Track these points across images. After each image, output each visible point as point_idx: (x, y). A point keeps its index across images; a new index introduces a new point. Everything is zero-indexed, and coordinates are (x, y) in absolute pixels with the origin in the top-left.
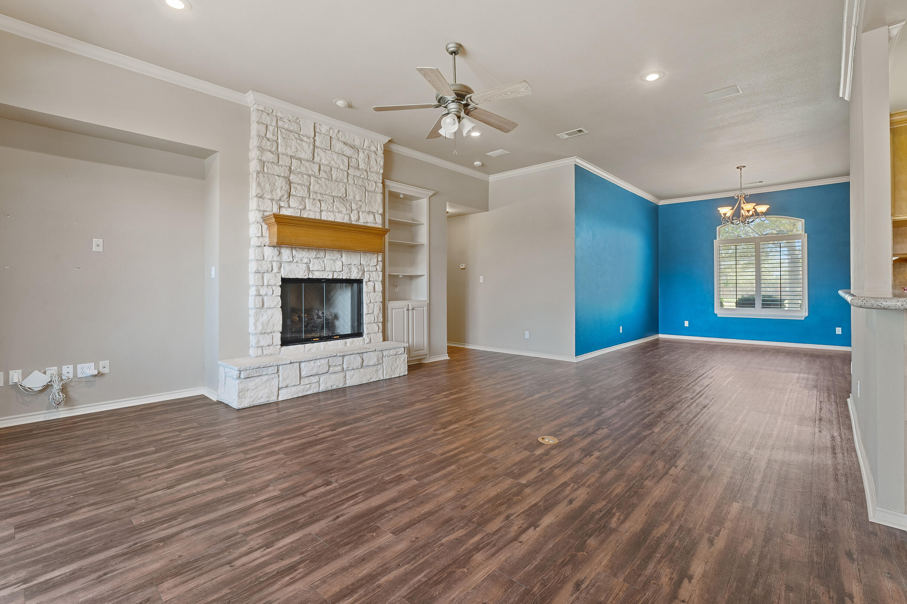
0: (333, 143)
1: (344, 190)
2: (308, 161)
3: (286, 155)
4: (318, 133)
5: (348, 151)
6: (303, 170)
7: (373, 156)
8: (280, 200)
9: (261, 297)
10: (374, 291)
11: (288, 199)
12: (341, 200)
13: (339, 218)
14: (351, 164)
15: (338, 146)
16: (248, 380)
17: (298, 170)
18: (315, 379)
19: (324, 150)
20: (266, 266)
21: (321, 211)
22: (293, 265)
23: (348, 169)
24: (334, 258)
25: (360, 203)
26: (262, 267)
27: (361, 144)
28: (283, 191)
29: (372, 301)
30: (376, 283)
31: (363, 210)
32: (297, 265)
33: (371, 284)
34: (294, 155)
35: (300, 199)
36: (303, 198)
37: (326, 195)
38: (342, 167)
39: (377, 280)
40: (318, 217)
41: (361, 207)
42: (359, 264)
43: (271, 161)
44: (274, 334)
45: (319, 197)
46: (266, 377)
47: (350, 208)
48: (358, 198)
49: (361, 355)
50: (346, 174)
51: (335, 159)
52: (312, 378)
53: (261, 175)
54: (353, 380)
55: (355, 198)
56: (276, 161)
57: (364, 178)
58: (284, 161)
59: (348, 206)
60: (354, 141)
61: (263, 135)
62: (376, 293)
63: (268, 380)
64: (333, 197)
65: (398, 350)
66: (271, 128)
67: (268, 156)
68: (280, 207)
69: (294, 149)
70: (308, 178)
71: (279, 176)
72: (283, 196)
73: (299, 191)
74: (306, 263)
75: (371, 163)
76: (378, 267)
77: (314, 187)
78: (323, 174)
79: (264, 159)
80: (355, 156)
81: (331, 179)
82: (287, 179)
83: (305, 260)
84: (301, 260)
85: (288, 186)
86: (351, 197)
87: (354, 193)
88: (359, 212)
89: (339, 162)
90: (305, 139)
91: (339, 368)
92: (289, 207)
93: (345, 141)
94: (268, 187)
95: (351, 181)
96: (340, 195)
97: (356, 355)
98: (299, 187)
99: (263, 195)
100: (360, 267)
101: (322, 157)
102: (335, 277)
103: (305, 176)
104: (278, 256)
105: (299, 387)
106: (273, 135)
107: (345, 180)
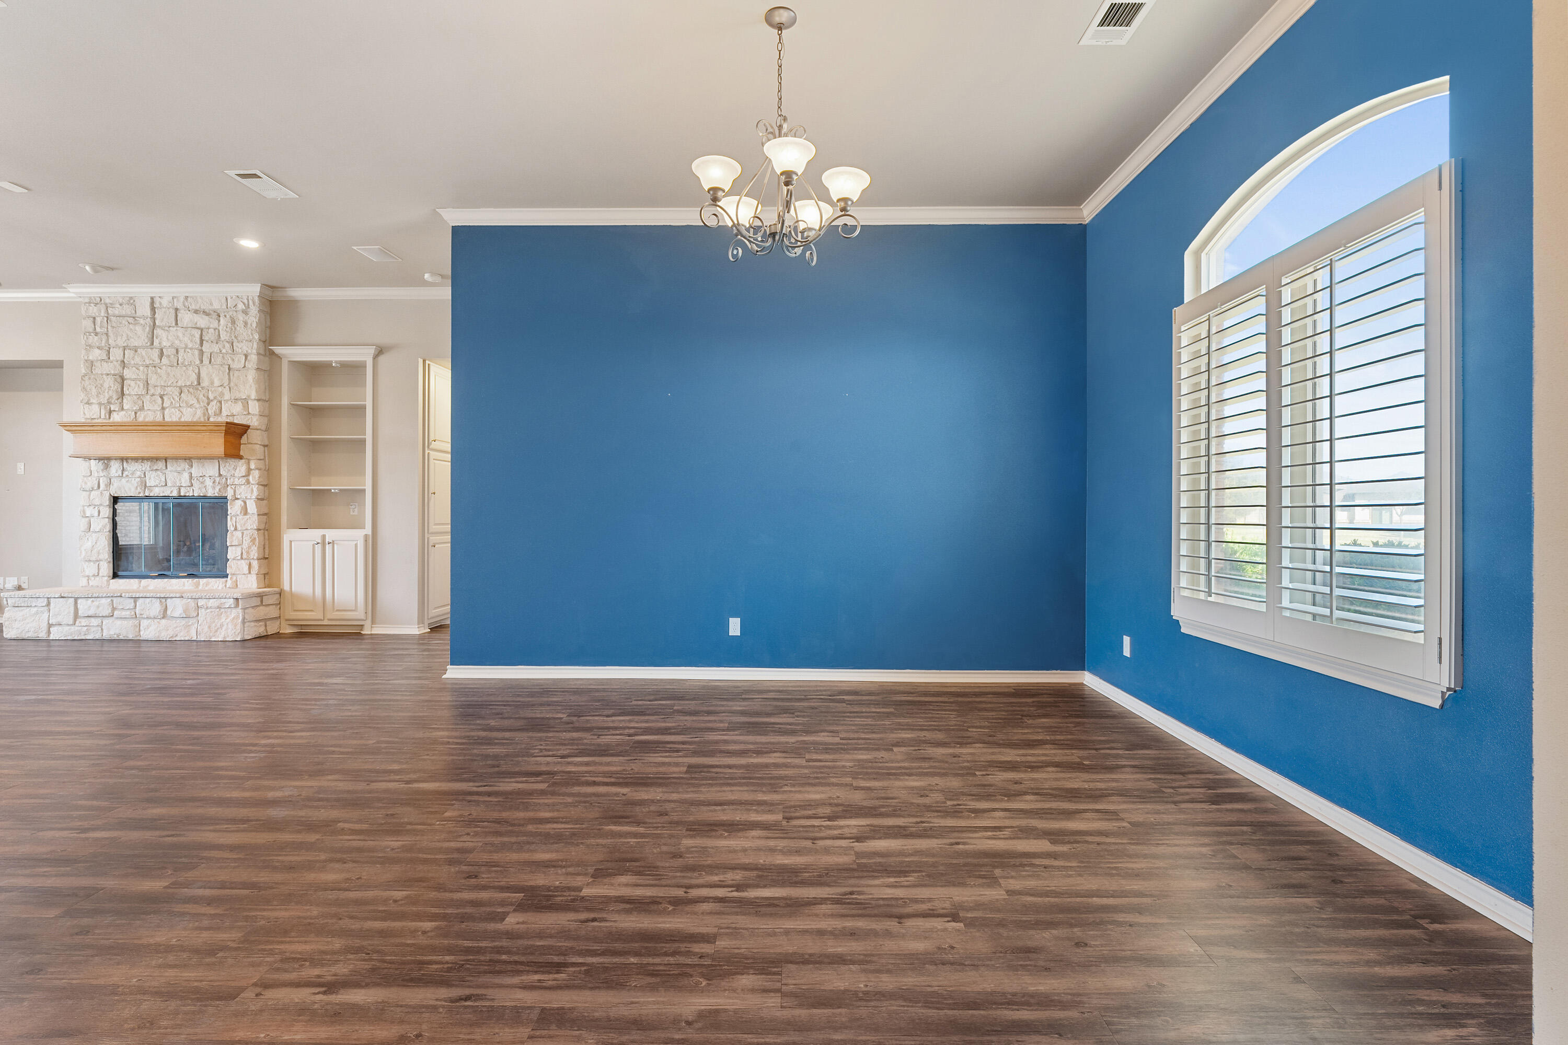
0: (179, 315)
1: (194, 377)
2: (143, 347)
3: (117, 346)
4: (158, 308)
5: (202, 321)
6: (138, 360)
7: (241, 317)
8: (109, 403)
9: (87, 519)
10: (246, 513)
11: (120, 400)
12: (191, 390)
13: (188, 416)
14: (205, 338)
15: (186, 318)
16: (17, 609)
17: (132, 362)
18: (95, 622)
19: (167, 328)
20: (92, 482)
21: (163, 408)
22: (124, 480)
23: (201, 344)
24: (179, 469)
25: (220, 389)
26: (86, 483)
27: (221, 306)
28: (110, 392)
29: (239, 527)
30: (248, 502)
31: (227, 397)
32: (127, 481)
33: (239, 503)
34: (125, 344)
35: (135, 397)
36: (139, 396)
37: (170, 386)
38: (190, 345)
39: (249, 497)
40: (159, 418)
41: (222, 394)
42: (217, 475)
43: (99, 358)
44: (101, 563)
45: (159, 391)
46: (36, 609)
47: (205, 400)
48: (217, 383)
49: (164, 600)
50: (197, 352)
51: (180, 335)
52: (93, 620)
53: (87, 378)
54: (150, 631)
55: (212, 383)
56: (105, 357)
57: (227, 353)
58: (116, 354)
59: (201, 396)
60: (211, 304)
61: (91, 330)
62: (248, 517)
63: (37, 613)
64: (180, 388)
65: (223, 601)
66: (98, 320)
67: (96, 354)
68: (110, 412)
69: (124, 338)
70: (146, 370)
71: (108, 375)
72: (111, 397)
73: (133, 388)
74: (140, 477)
75: (238, 328)
76: (251, 478)
77: (153, 380)
78: (165, 360)
79: (91, 358)
80: (214, 324)
81: (176, 364)
82: (117, 377)
83: (138, 473)
84: (133, 474)
85: (118, 387)
86: (205, 383)
87: (213, 376)
88: (220, 402)
89: (186, 339)
90: (142, 321)
91: (128, 613)
92: (123, 409)
93: (197, 308)
94: (94, 391)
95: (206, 361)
96: (188, 384)
97: (154, 600)
98: (132, 383)
99: (89, 400)
100: (217, 479)
101: (164, 338)
102: (182, 494)
103: (141, 368)
104: (103, 470)
105: (72, 627)
106: (101, 327)
107: (198, 362)
